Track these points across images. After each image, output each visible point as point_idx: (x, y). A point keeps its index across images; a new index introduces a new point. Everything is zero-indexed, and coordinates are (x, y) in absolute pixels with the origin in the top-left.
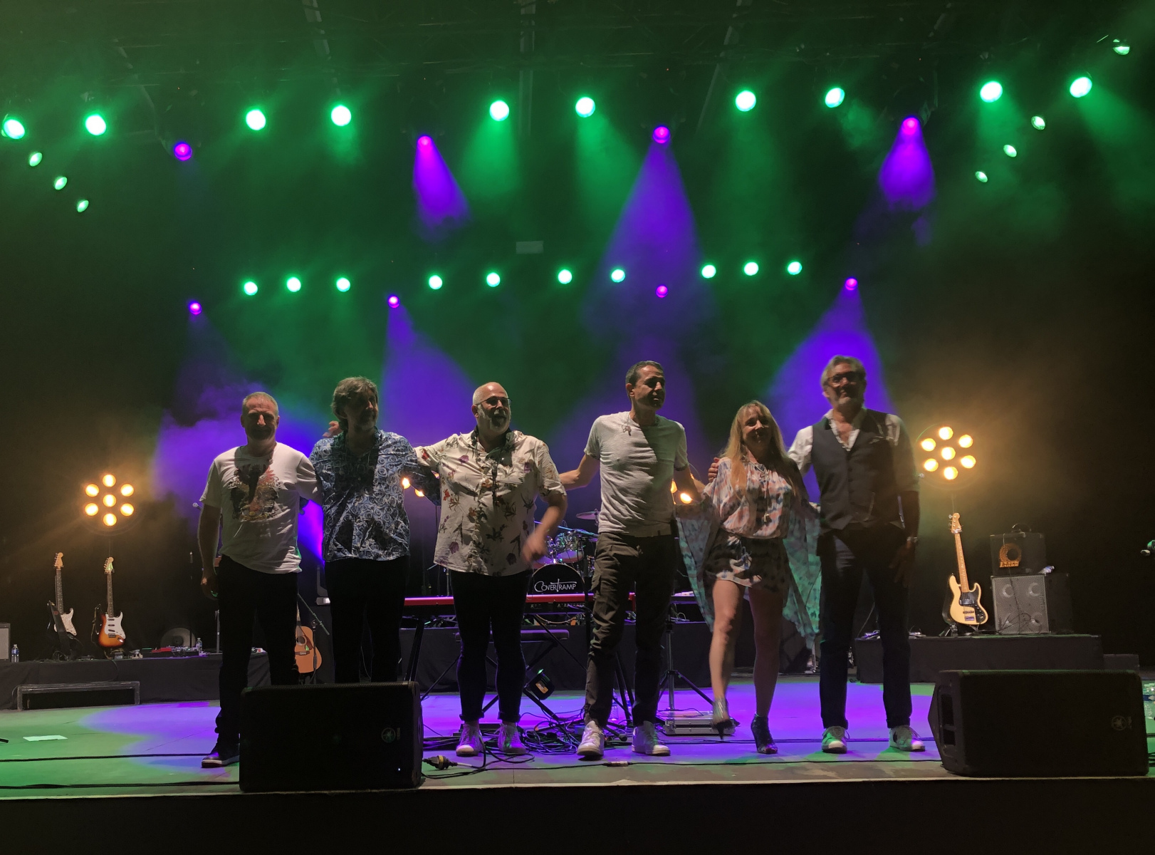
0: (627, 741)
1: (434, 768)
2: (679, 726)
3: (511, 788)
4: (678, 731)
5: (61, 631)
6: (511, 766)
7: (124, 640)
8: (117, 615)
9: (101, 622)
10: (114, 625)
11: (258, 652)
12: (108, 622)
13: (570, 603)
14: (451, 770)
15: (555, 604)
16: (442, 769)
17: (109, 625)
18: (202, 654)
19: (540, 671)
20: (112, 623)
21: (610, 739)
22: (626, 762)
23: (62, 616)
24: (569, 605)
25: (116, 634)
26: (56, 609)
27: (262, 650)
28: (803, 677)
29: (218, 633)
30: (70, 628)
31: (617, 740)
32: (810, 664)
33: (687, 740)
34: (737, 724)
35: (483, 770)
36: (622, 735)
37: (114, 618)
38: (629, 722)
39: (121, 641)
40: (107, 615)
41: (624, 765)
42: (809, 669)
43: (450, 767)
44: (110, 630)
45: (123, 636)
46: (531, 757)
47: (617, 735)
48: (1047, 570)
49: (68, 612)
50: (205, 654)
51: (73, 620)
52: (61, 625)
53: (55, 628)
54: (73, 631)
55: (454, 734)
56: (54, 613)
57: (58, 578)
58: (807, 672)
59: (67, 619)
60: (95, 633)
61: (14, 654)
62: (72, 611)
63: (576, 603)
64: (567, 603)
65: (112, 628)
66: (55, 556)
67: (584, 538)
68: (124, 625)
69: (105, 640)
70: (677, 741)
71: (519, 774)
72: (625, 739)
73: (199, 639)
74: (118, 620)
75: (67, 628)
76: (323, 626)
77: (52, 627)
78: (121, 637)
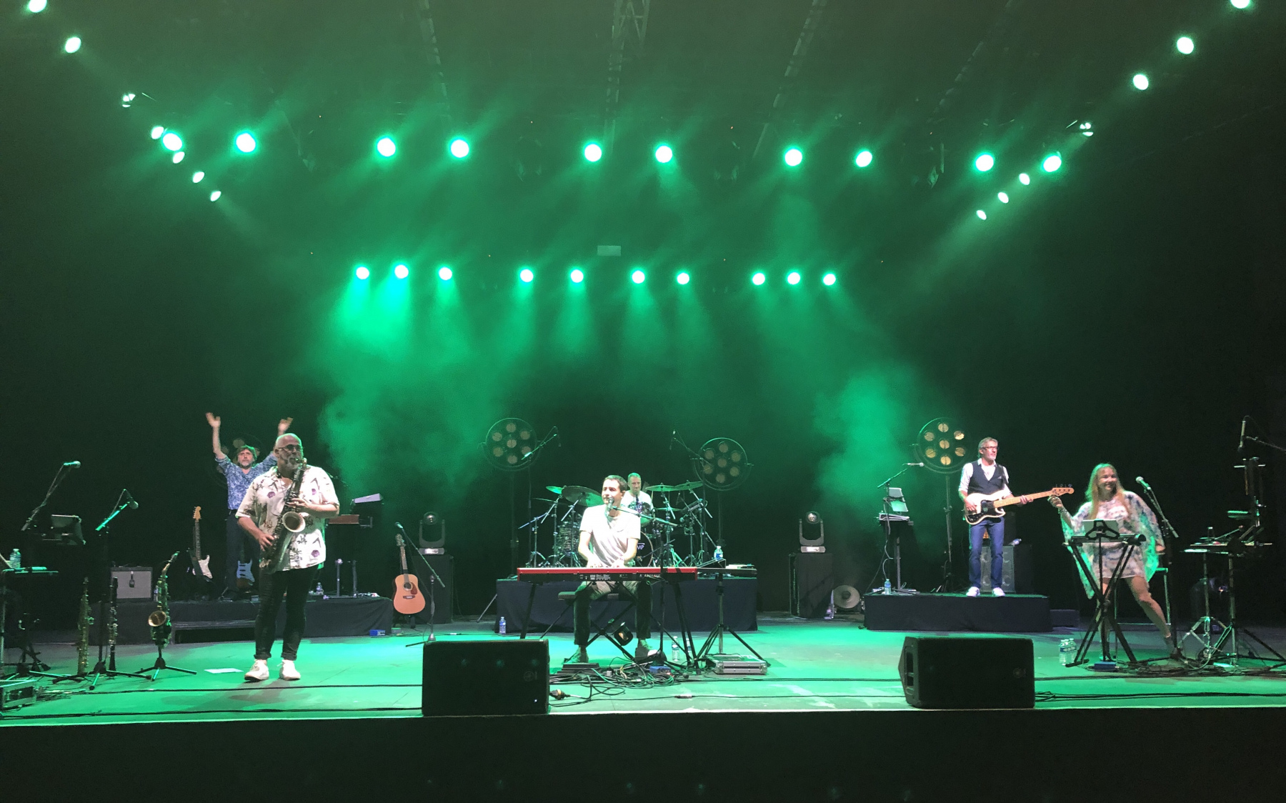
0: (689, 679)
1: (554, 698)
2: (726, 667)
3: (614, 714)
4: (726, 671)
5: (199, 573)
6: (608, 697)
11: (373, 596)
12: (240, 568)
13: (649, 574)
14: (566, 701)
15: (638, 574)
16: (559, 699)
18: (325, 597)
19: (623, 624)
20: (243, 568)
21: (675, 676)
22: (691, 695)
23: (199, 561)
24: (648, 576)
26: (194, 556)
27: (376, 595)
28: (823, 623)
29: (338, 580)
30: (206, 572)
31: (681, 678)
32: (829, 611)
33: (732, 677)
34: (768, 665)
35: (590, 700)
36: (685, 674)
38: (689, 663)
40: (239, 562)
41: (689, 697)
42: (828, 615)
43: (565, 698)
44: (241, 575)
45: (253, 580)
46: (621, 690)
47: (681, 674)
48: (1016, 542)
49: (204, 558)
51: (210, 566)
52: (199, 570)
53: (194, 572)
54: (209, 574)
55: (558, 672)
56: (194, 559)
57: (197, 528)
58: (826, 618)
59: (204, 564)
61: (157, 593)
62: (208, 557)
63: (654, 574)
64: (647, 574)
66: (193, 510)
67: (661, 525)
70: (725, 679)
71: (617, 703)
72: (687, 677)
75: (204, 571)
76: (440, 580)
77: (191, 571)
78: (250, 581)
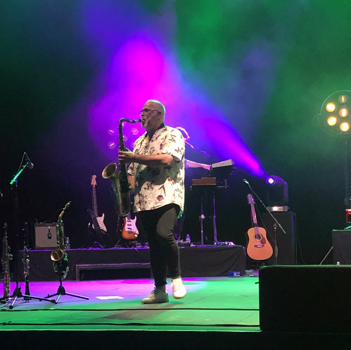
5: (97, 228)
7: (138, 235)
8: (133, 219)
9: (123, 223)
10: (131, 225)
11: (229, 245)
12: (127, 223)
17: (128, 225)
18: (192, 245)
20: (129, 223)
23: (97, 218)
25: (133, 231)
27: (232, 244)
29: (202, 232)
30: (103, 227)
37: (131, 220)
39: (136, 236)
40: (126, 218)
44: (129, 228)
45: (137, 232)
49: (101, 216)
50: (194, 245)
51: (105, 222)
52: (97, 225)
53: (93, 226)
54: (105, 229)
56: (93, 216)
57: (94, 192)
59: (100, 220)
60: (119, 230)
61: (67, 244)
62: (103, 215)
65: (130, 227)
66: (91, 178)
68: (137, 224)
69: (126, 235)
73: (188, 235)
74: (134, 222)
75: (100, 226)
76: (281, 227)
77: (91, 225)
78: (135, 234)
